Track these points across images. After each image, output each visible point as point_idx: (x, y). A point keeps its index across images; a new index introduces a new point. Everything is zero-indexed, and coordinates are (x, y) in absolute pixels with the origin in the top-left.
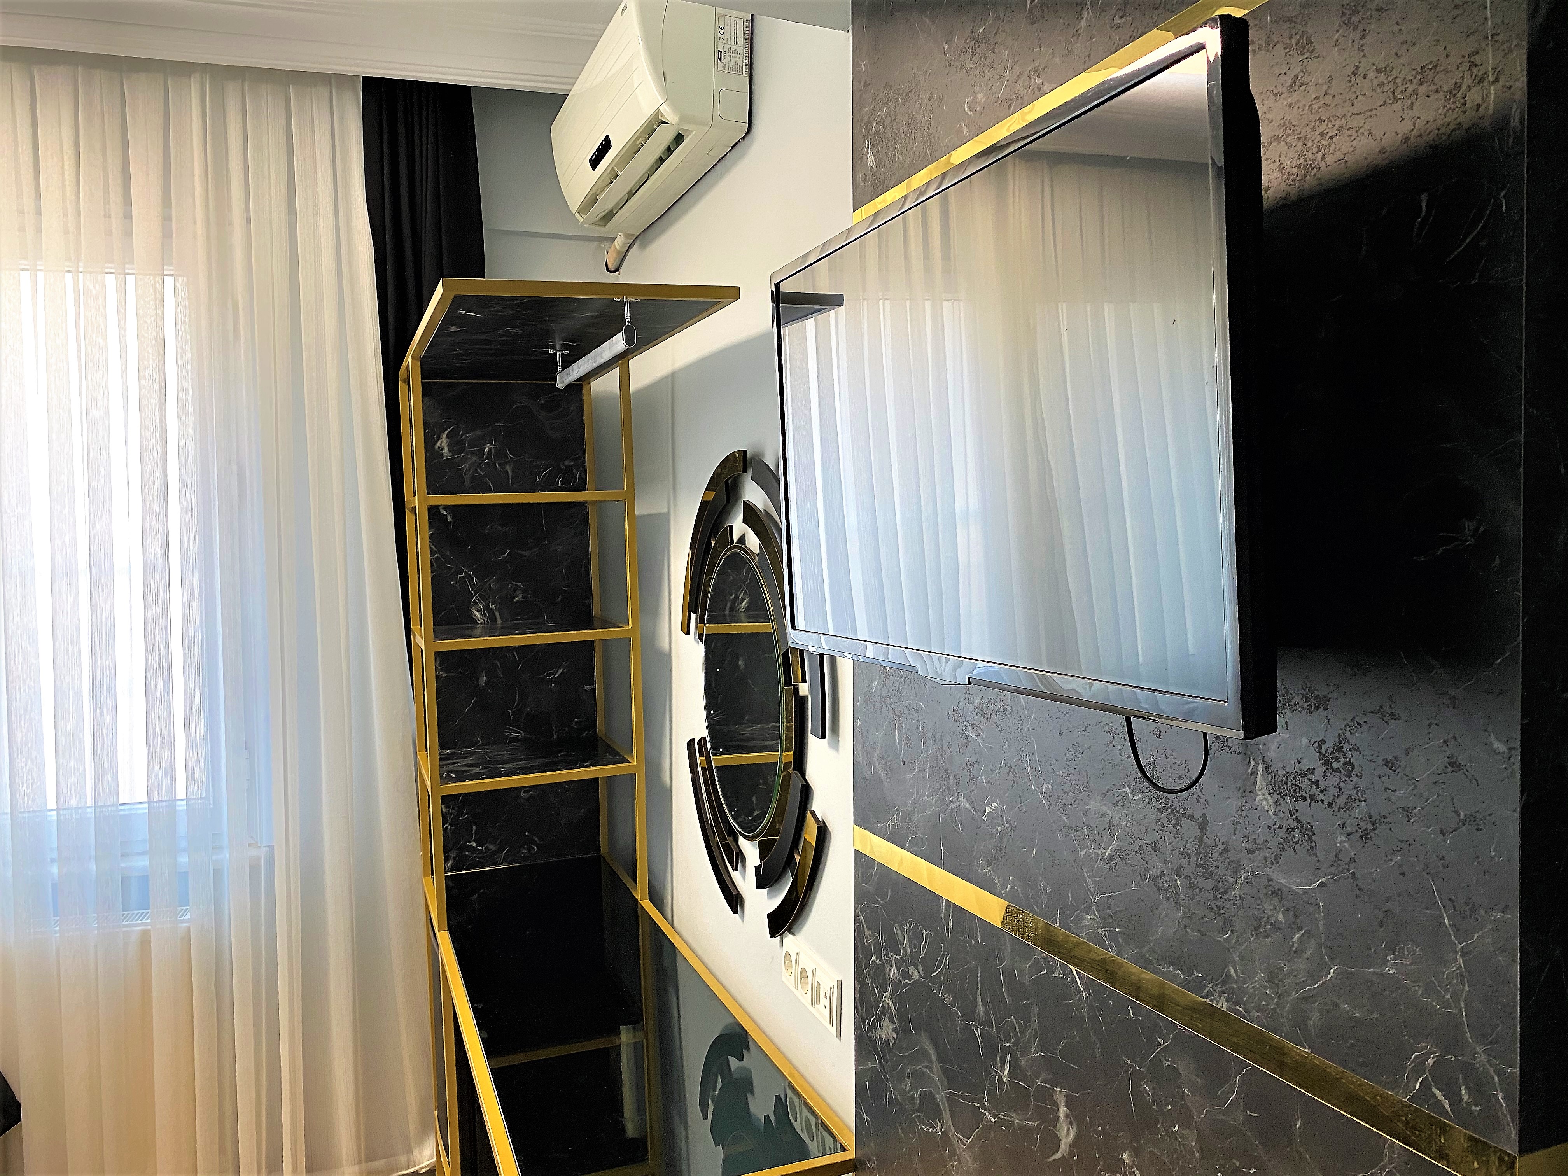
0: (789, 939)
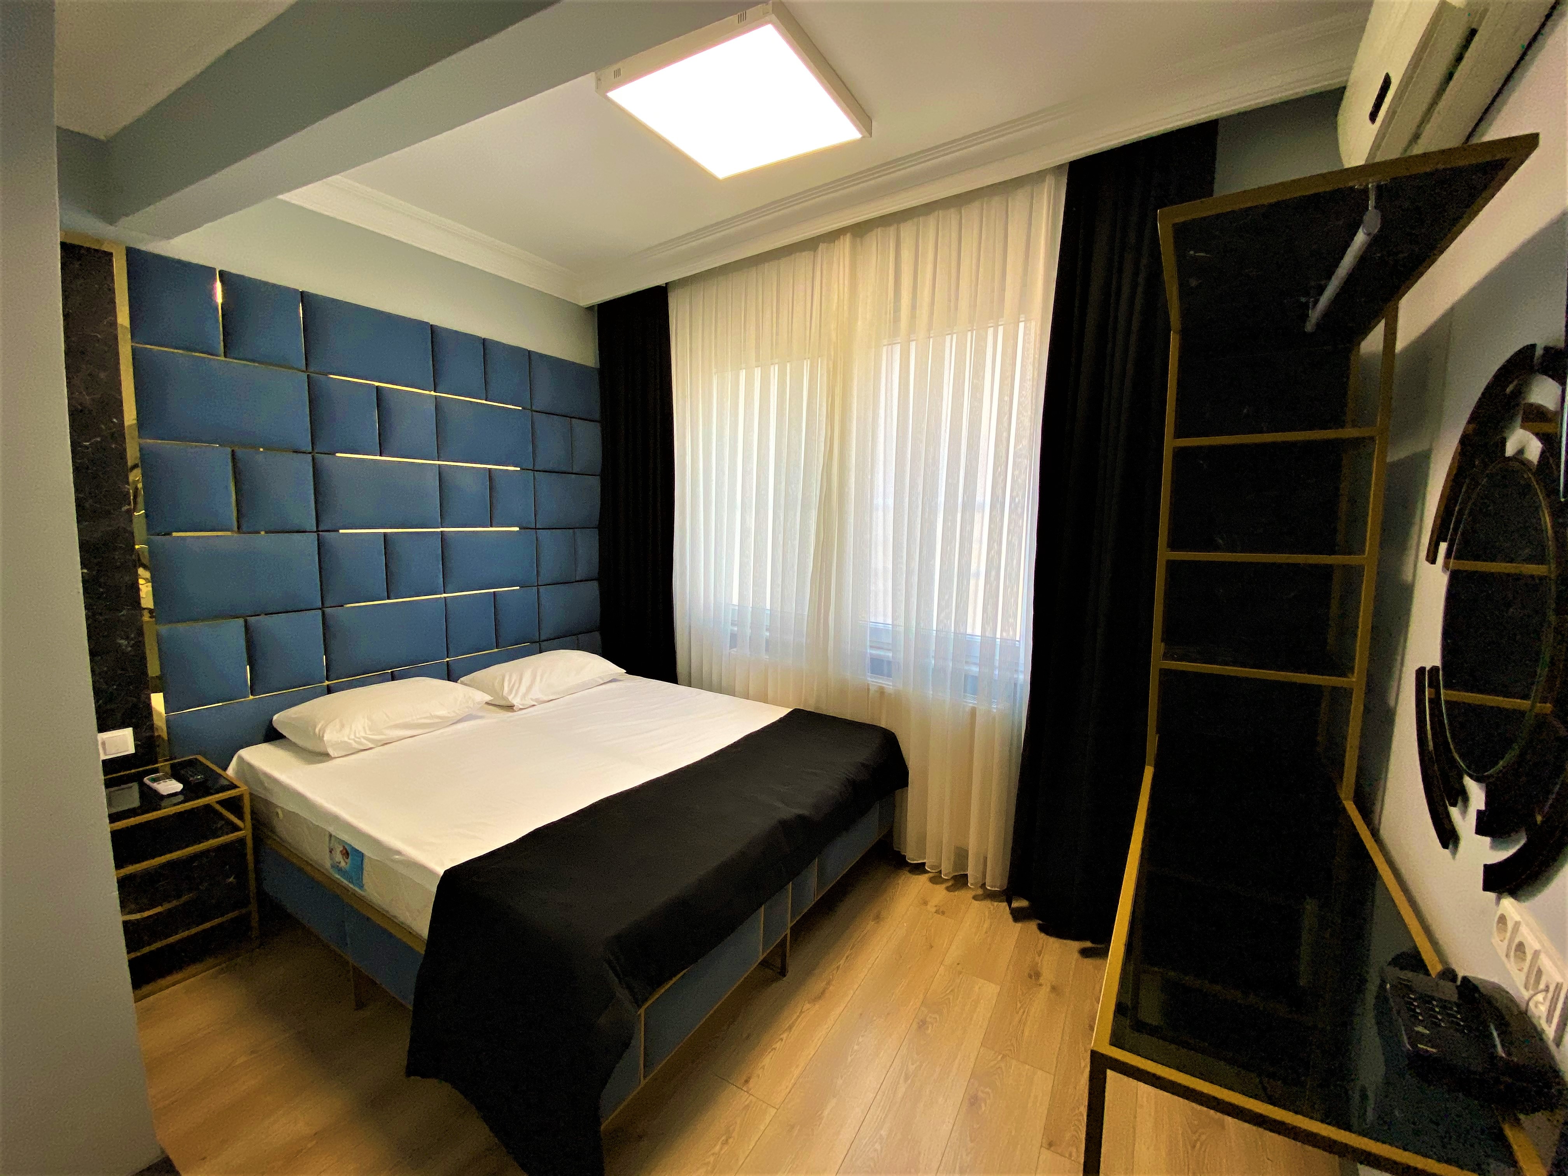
0: (1508, 904)
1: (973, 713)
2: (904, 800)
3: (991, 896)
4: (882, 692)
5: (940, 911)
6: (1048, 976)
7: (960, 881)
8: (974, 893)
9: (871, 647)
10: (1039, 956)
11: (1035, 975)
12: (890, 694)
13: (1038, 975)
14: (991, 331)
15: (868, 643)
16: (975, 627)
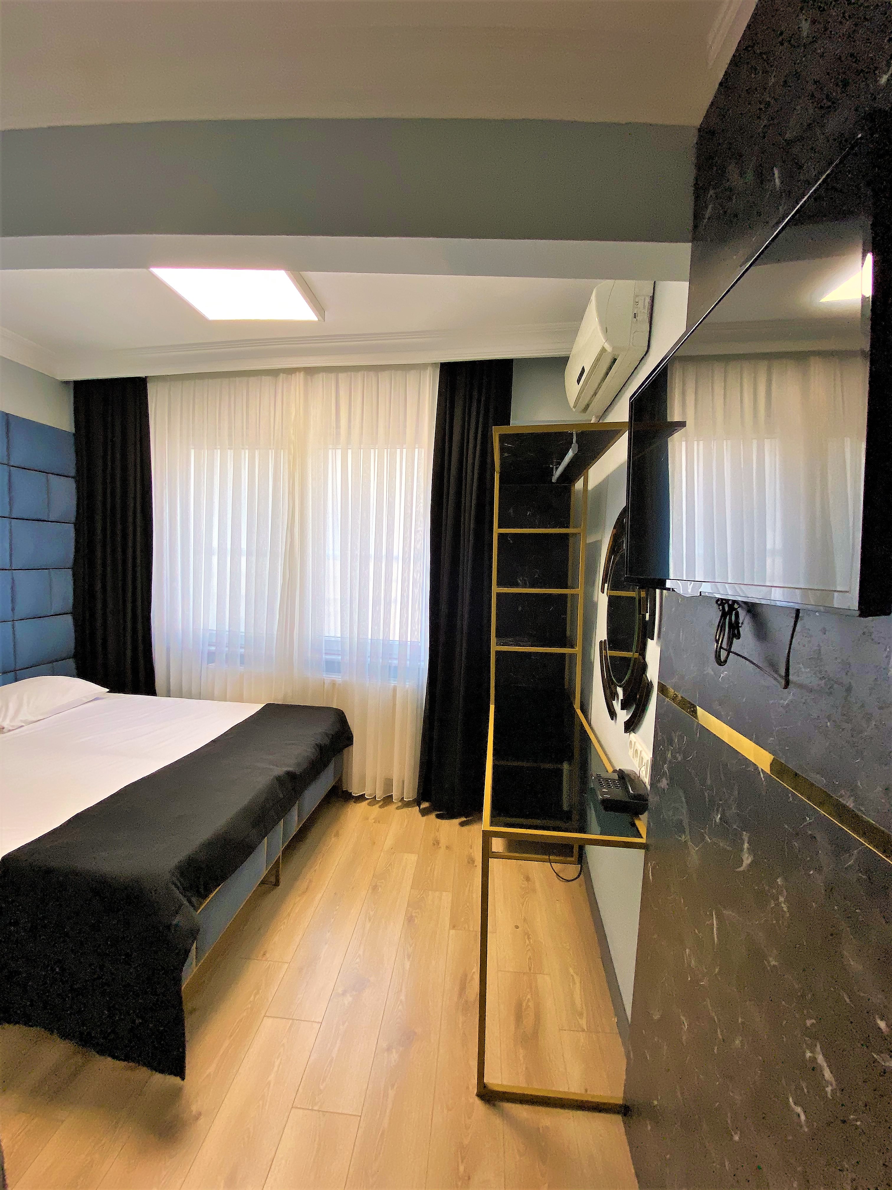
0: (632, 734)
1: (395, 690)
2: (350, 754)
3: (408, 805)
4: (333, 684)
5: (377, 821)
6: (443, 842)
7: (388, 800)
8: (396, 806)
9: (326, 654)
10: (438, 832)
11: (436, 843)
12: (340, 684)
13: (438, 843)
14: (398, 451)
15: (324, 651)
16: (395, 635)
